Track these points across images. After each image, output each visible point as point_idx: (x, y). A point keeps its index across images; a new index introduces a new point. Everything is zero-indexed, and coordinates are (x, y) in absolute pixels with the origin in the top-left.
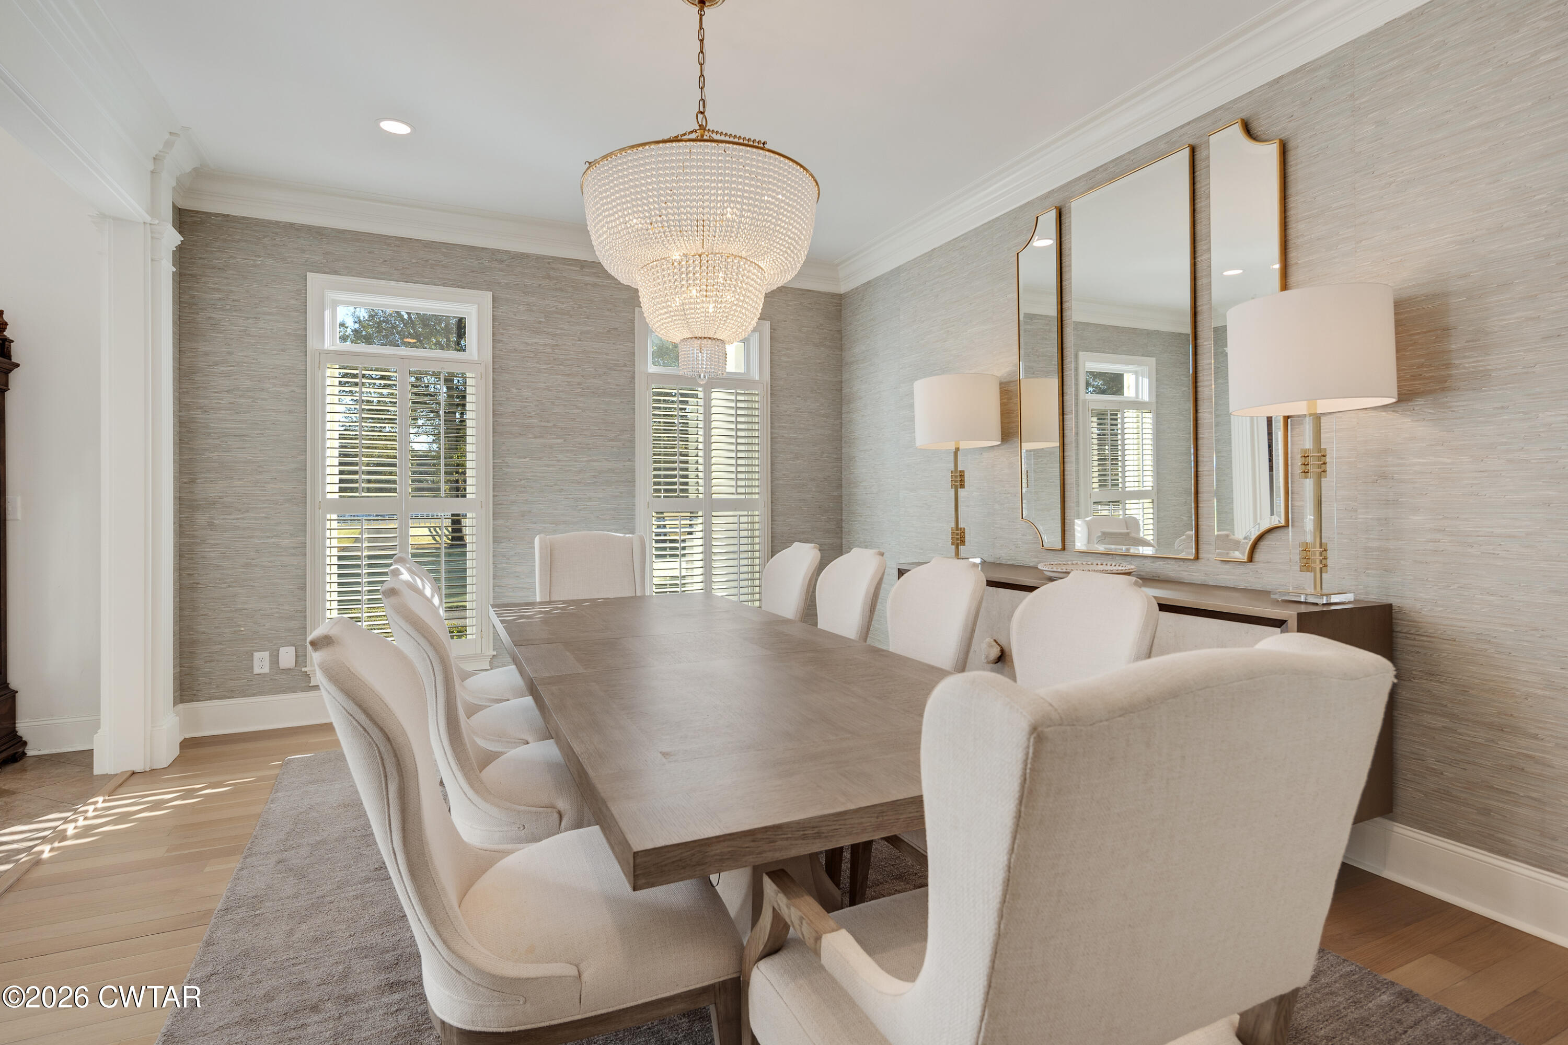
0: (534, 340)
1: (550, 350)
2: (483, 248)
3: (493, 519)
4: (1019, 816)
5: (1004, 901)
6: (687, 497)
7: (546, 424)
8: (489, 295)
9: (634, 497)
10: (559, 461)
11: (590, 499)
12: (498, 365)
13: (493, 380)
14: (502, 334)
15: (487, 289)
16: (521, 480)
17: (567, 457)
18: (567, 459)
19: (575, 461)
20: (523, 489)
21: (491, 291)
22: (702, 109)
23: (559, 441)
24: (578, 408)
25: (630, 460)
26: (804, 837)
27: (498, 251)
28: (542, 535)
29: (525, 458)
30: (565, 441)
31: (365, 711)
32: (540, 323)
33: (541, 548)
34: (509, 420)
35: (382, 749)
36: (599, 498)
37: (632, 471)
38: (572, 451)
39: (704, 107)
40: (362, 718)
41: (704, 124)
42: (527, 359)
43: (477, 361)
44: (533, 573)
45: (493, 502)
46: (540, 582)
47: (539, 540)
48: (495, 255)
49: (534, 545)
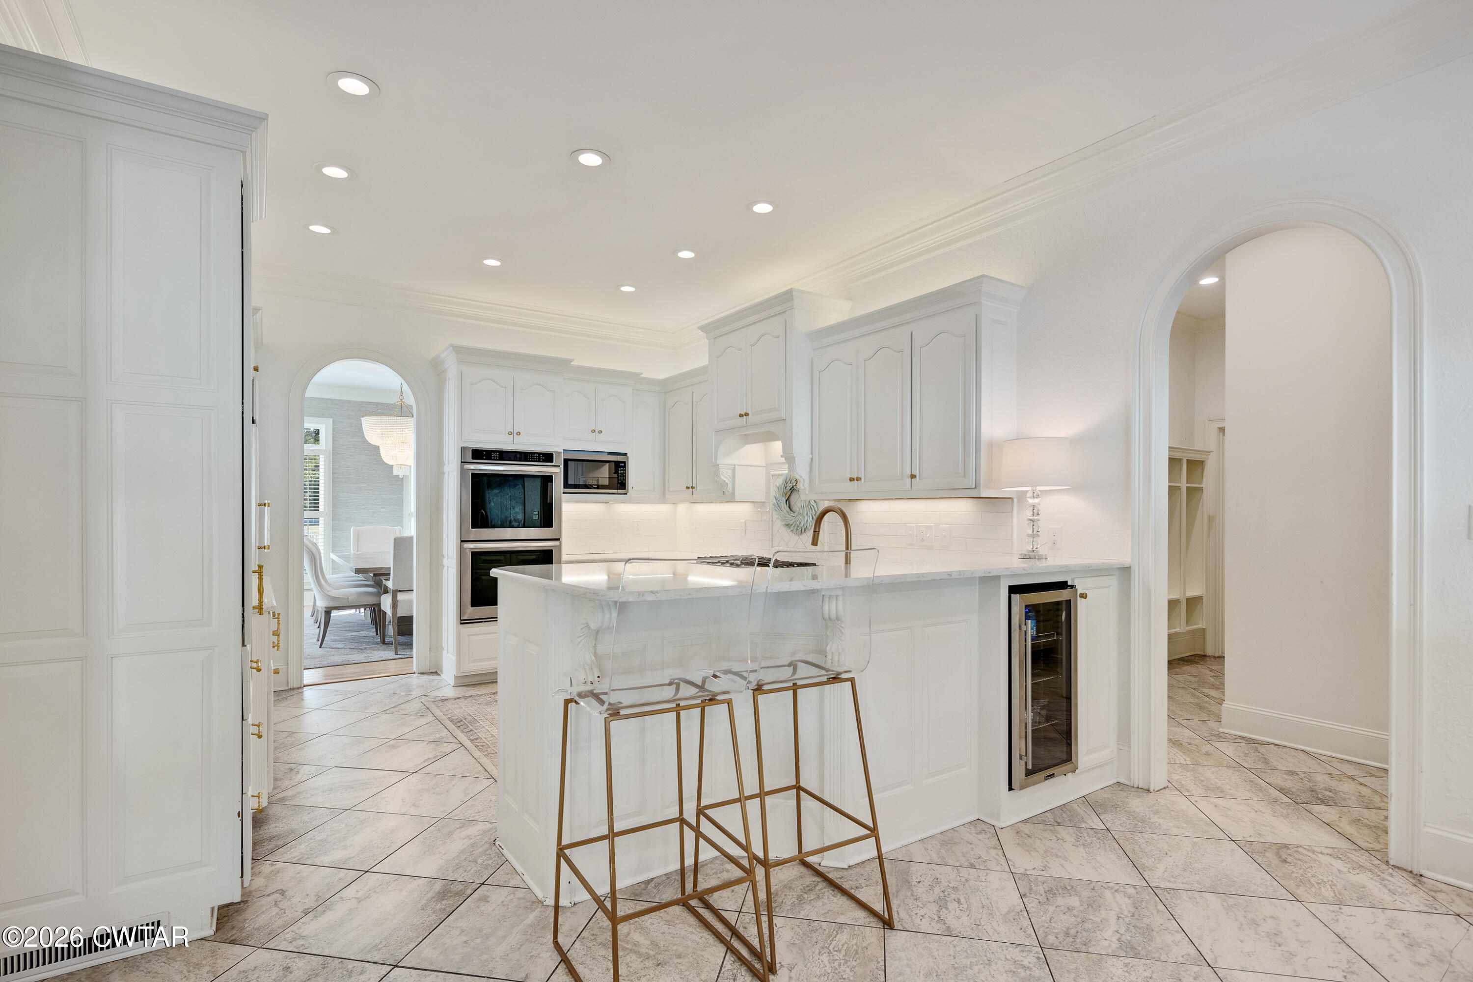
0: (353, 440)
2: (328, 399)
3: (332, 520)
4: (394, 550)
5: (393, 561)
7: (358, 478)
8: (331, 420)
9: (403, 511)
10: (365, 495)
12: (335, 451)
13: (332, 458)
14: (338, 437)
15: (330, 417)
16: (346, 503)
17: (369, 493)
19: (374, 495)
21: (332, 417)
22: (402, 395)
23: (365, 485)
26: (386, 570)
27: (335, 400)
28: (354, 527)
29: (348, 493)
30: (367, 486)
32: (356, 432)
33: (353, 532)
37: (402, 499)
38: (372, 490)
41: (402, 399)
42: (348, 449)
43: (324, 449)
44: (351, 545)
45: (333, 513)
46: (353, 546)
47: (353, 530)
48: (333, 401)
49: (350, 531)
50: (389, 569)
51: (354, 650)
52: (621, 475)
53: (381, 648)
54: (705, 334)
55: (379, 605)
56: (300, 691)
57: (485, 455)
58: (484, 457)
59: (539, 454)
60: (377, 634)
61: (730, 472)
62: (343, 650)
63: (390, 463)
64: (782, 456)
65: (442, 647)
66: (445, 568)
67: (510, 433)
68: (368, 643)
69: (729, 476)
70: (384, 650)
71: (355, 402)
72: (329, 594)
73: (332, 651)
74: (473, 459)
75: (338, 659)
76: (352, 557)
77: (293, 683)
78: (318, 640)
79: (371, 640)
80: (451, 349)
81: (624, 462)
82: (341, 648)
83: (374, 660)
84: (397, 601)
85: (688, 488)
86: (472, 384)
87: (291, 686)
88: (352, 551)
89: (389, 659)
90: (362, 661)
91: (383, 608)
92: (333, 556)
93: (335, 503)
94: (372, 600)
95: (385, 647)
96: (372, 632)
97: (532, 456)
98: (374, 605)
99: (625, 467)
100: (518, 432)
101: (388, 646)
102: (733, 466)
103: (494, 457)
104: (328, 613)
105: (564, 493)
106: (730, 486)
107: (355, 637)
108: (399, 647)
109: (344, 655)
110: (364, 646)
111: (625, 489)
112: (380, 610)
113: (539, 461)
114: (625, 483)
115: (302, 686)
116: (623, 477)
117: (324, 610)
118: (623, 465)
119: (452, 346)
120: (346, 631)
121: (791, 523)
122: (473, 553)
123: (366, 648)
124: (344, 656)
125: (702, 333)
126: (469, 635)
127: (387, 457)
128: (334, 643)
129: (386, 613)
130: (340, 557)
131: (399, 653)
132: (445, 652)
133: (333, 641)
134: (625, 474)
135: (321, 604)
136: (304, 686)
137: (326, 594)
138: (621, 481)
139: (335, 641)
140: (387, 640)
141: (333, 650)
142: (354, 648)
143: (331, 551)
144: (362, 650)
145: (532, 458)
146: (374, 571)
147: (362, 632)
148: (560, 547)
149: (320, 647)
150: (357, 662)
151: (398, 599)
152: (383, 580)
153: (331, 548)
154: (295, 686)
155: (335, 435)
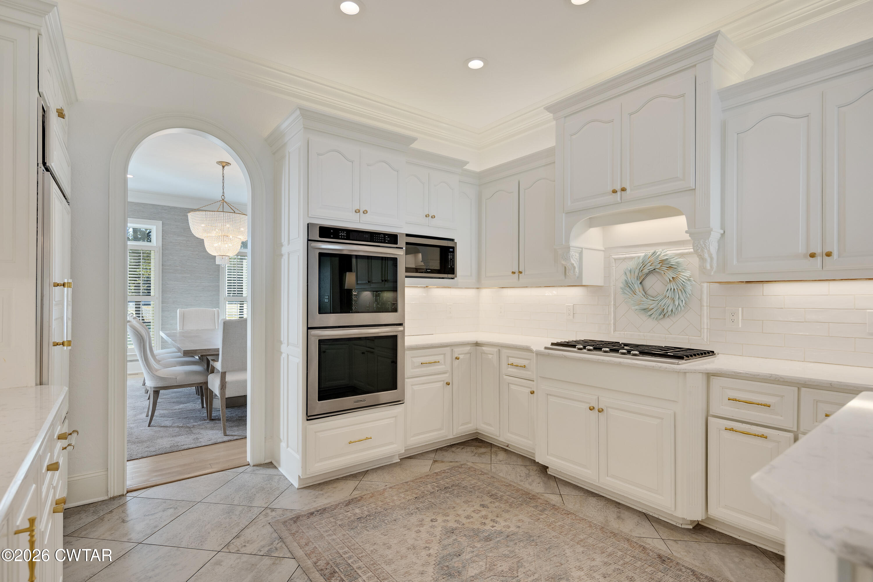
0: (179, 238)
1: (185, 242)
2: (158, 205)
3: (162, 304)
4: (223, 332)
5: (223, 342)
6: (242, 296)
7: (183, 269)
8: (161, 222)
9: (219, 296)
10: (189, 283)
11: (201, 296)
12: (164, 248)
13: (162, 253)
14: (166, 236)
15: (159, 220)
16: (173, 289)
17: (192, 281)
18: (192, 282)
19: (195, 283)
20: (174, 293)
21: (161, 221)
22: (223, 195)
23: (188, 275)
24: (196, 263)
25: (217, 282)
26: (215, 351)
27: (165, 206)
28: (180, 309)
29: (175, 281)
30: (191, 275)
31: (137, 332)
32: (181, 232)
33: (179, 313)
34: (168, 268)
35: (140, 338)
36: (205, 296)
37: (219, 286)
38: (194, 279)
39: (224, 194)
40: (137, 333)
41: (224, 199)
42: (176, 245)
43: (155, 245)
44: (177, 323)
45: (162, 297)
46: (179, 325)
47: (179, 311)
48: (163, 207)
49: (177, 312)
50: (218, 350)
51: (183, 429)
52: (450, 260)
53: (208, 426)
54: (551, 115)
55: (206, 383)
56: (121, 501)
57: (332, 234)
58: (332, 236)
59: (385, 234)
60: (203, 407)
61: (577, 255)
62: (171, 429)
63: (213, 254)
64: (686, 232)
65: (280, 439)
66: (284, 356)
67: (357, 211)
68: (196, 419)
69: (576, 259)
70: (212, 429)
71: (181, 208)
72: (157, 374)
73: (160, 431)
74: (320, 237)
75: (165, 443)
76: (178, 335)
77: (114, 491)
78: (147, 416)
79: (198, 414)
80: (298, 112)
81: (453, 248)
82: (170, 427)
83: (204, 444)
84: (226, 383)
85: (514, 273)
86: (319, 155)
87: (111, 495)
88: (178, 329)
89: (218, 441)
90: (191, 446)
91: (210, 386)
92: (162, 334)
93: (164, 290)
94: (199, 379)
95: (211, 424)
96: (198, 405)
97: (378, 237)
98: (201, 383)
99: (453, 252)
100: (365, 210)
101: (216, 423)
102: (581, 250)
103: (341, 235)
104: (156, 392)
105: (406, 277)
106: (577, 270)
107: (182, 411)
108: (227, 424)
109: (173, 437)
110: (192, 423)
111: (454, 274)
112: (207, 388)
113: (384, 243)
114: (454, 267)
115: (125, 492)
116: (452, 262)
117: (153, 390)
118: (452, 250)
119: (300, 109)
120: (173, 403)
121: (651, 307)
122: (320, 341)
123: (194, 426)
124: (172, 439)
125: (549, 113)
126: (316, 432)
127: (211, 248)
128: (163, 419)
129: (213, 392)
130: (168, 335)
131: (228, 433)
132: (283, 445)
133: (162, 417)
134: (454, 259)
135: (150, 384)
136: (128, 492)
137: (154, 374)
138: (450, 266)
139: (164, 417)
140: (214, 414)
141: (162, 429)
142: (182, 427)
143: (161, 328)
144: (189, 429)
145: (378, 239)
146: (201, 353)
147: (188, 404)
148: (403, 332)
149: (149, 426)
150: (186, 447)
151: (227, 380)
152: (210, 360)
153: (161, 326)
154: (116, 494)
155: (165, 233)
